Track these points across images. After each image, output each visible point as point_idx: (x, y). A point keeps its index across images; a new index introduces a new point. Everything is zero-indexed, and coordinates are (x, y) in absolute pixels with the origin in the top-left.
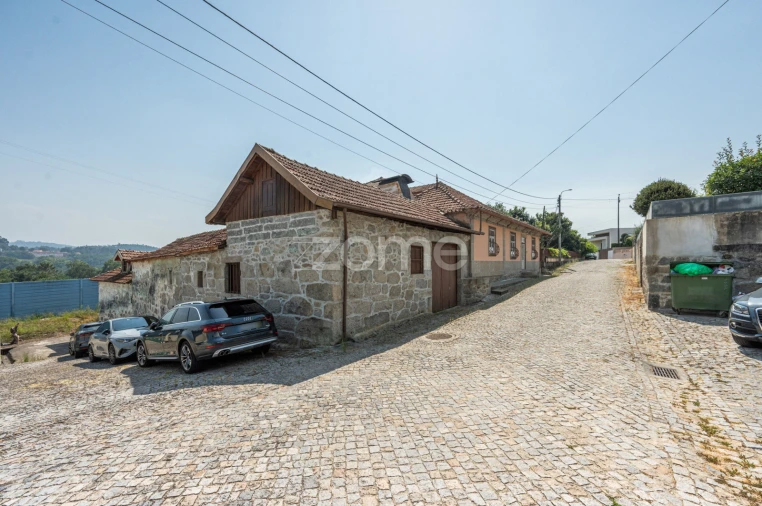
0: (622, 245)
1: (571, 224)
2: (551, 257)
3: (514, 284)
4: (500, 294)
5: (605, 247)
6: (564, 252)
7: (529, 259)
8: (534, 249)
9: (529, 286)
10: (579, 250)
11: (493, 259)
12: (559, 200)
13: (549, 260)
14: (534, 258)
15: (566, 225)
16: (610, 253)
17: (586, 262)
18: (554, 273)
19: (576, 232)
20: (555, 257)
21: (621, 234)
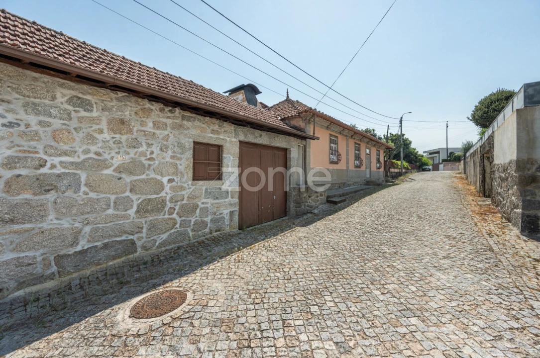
0: (450, 161)
1: (410, 143)
2: (394, 168)
3: (356, 192)
4: (335, 203)
5: (436, 162)
6: (406, 164)
7: (374, 168)
8: (378, 161)
9: (371, 194)
10: (417, 163)
11: (336, 167)
12: (401, 121)
13: (392, 170)
14: (379, 168)
15: (407, 144)
16: (441, 166)
17: (423, 172)
18: (397, 182)
19: (415, 149)
20: (397, 168)
21: (449, 152)
